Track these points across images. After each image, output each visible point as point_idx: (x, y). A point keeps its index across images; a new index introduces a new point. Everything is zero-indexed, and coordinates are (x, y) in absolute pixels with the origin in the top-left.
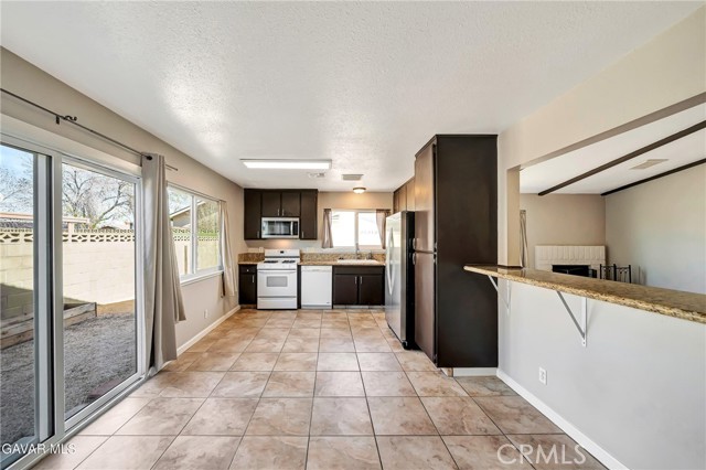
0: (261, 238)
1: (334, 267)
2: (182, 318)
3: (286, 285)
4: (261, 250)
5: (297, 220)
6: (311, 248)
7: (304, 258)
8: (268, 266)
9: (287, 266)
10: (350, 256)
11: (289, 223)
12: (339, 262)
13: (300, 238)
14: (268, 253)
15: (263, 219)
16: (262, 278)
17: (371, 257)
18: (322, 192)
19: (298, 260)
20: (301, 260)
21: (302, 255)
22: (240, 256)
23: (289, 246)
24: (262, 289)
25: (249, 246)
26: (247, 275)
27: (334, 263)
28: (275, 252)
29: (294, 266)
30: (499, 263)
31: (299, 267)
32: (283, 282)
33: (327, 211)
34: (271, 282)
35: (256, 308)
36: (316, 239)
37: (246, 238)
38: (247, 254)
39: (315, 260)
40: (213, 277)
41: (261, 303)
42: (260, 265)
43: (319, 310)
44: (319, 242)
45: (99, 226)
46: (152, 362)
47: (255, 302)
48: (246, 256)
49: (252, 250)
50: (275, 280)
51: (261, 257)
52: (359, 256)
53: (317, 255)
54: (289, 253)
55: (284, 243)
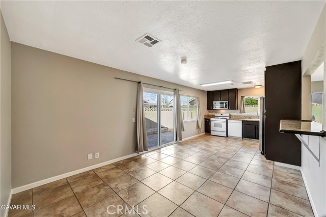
0: (213, 109)
2: (184, 131)
3: (221, 127)
4: (214, 114)
5: (227, 102)
6: (235, 113)
8: (216, 119)
9: (222, 120)
10: (254, 117)
11: (223, 103)
12: (248, 119)
13: (228, 109)
14: (216, 115)
15: (214, 102)
16: (212, 124)
18: (240, 89)
19: (227, 118)
21: (230, 116)
22: (205, 116)
23: (225, 113)
24: (212, 127)
25: (210, 112)
26: (207, 123)
27: (243, 120)
28: (219, 115)
29: (225, 120)
30: (302, 119)
31: (227, 120)
32: (220, 126)
33: (242, 97)
34: (215, 126)
35: (210, 134)
36: (237, 109)
37: (208, 109)
38: (209, 115)
39: (236, 118)
40: (194, 121)
41: (212, 133)
42: (212, 119)
43: (236, 139)
44: (239, 111)
45: (169, 106)
46: (176, 140)
47: (210, 132)
48: (208, 116)
49: (210, 114)
50: (218, 125)
51: (213, 116)
53: (237, 116)
54: (224, 115)
55: (223, 111)
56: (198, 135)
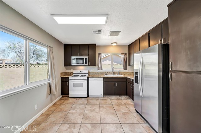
0: (71, 66)
1: (104, 78)
3: (82, 87)
4: (71, 71)
5: (87, 57)
6: (93, 69)
7: (90, 74)
8: (74, 78)
9: (82, 78)
10: (110, 73)
11: (84, 58)
12: (106, 76)
13: (88, 65)
14: (74, 72)
15: (72, 57)
16: (71, 84)
17: (119, 73)
18: (98, 46)
19: (87, 75)
20: (89, 75)
21: (89, 73)
22: (62, 73)
23: (84, 69)
24: (71, 88)
25: (67, 69)
26: (65, 82)
27: (103, 76)
28: (78, 72)
29: (86, 78)
31: (88, 78)
32: (81, 85)
33: (100, 54)
34: (75, 85)
35: (69, 97)
36: (95, 66)
37: (65, 65)
39: (95, 75)
41: (71, 95)
42: (71, 78)
43: (97, 98)
44: (96, 67)
47: (69, 94)
48: (65, 73)
49: (68, 71)
51: (71, 74)
52: (114, 73)
53: (96, 73)
54: (83, 72)
55: (81, 68)
56: (51, 104)
